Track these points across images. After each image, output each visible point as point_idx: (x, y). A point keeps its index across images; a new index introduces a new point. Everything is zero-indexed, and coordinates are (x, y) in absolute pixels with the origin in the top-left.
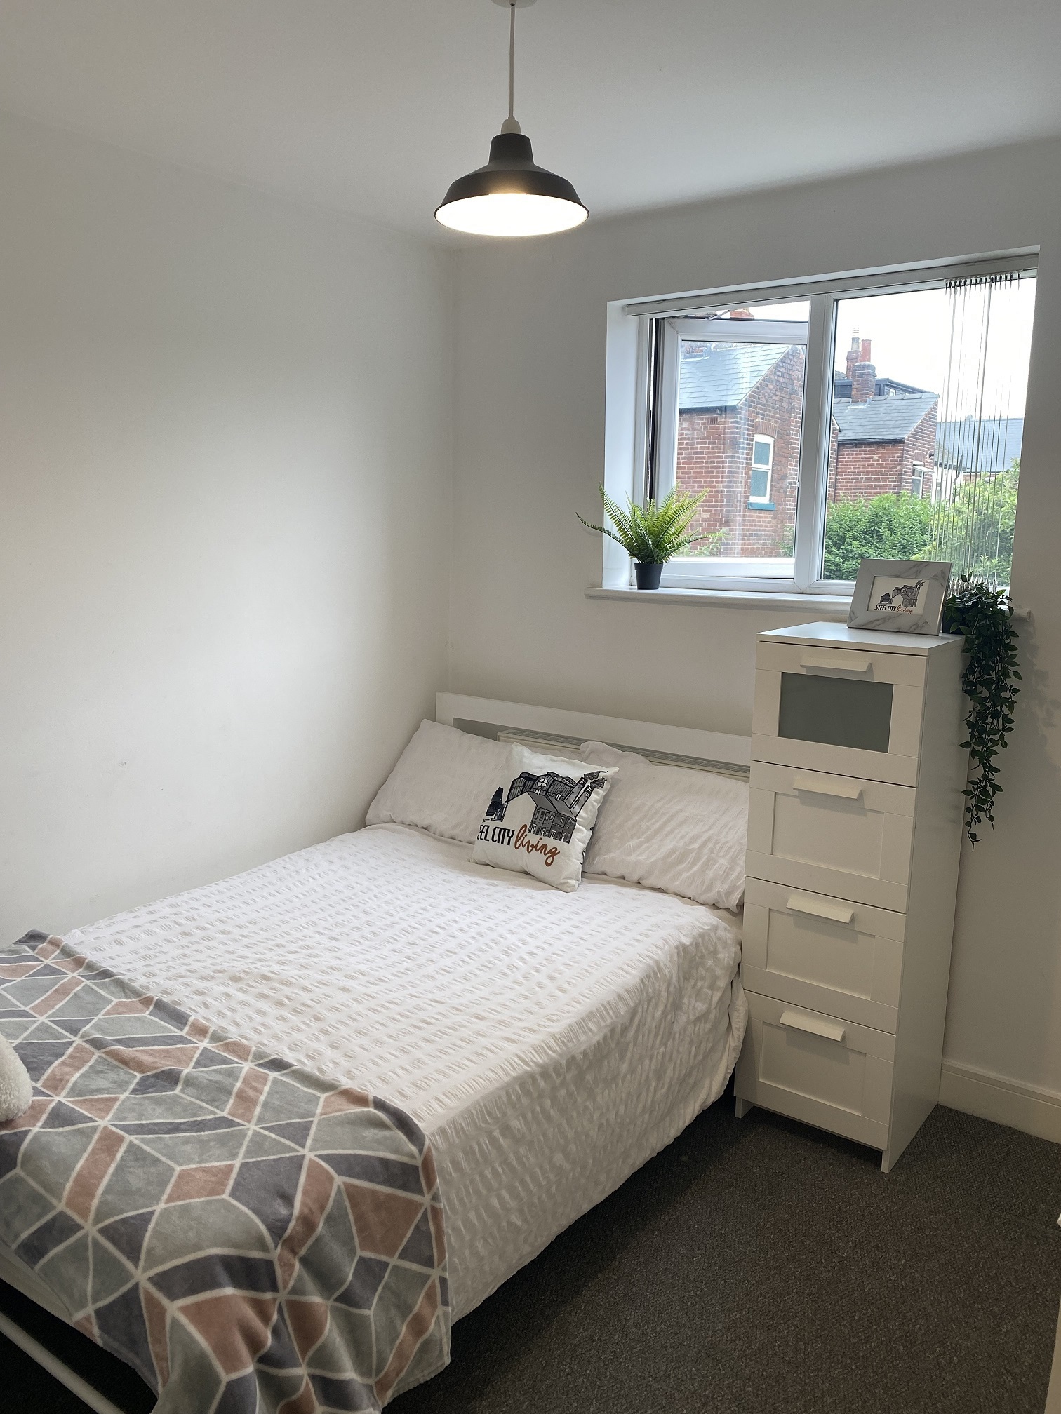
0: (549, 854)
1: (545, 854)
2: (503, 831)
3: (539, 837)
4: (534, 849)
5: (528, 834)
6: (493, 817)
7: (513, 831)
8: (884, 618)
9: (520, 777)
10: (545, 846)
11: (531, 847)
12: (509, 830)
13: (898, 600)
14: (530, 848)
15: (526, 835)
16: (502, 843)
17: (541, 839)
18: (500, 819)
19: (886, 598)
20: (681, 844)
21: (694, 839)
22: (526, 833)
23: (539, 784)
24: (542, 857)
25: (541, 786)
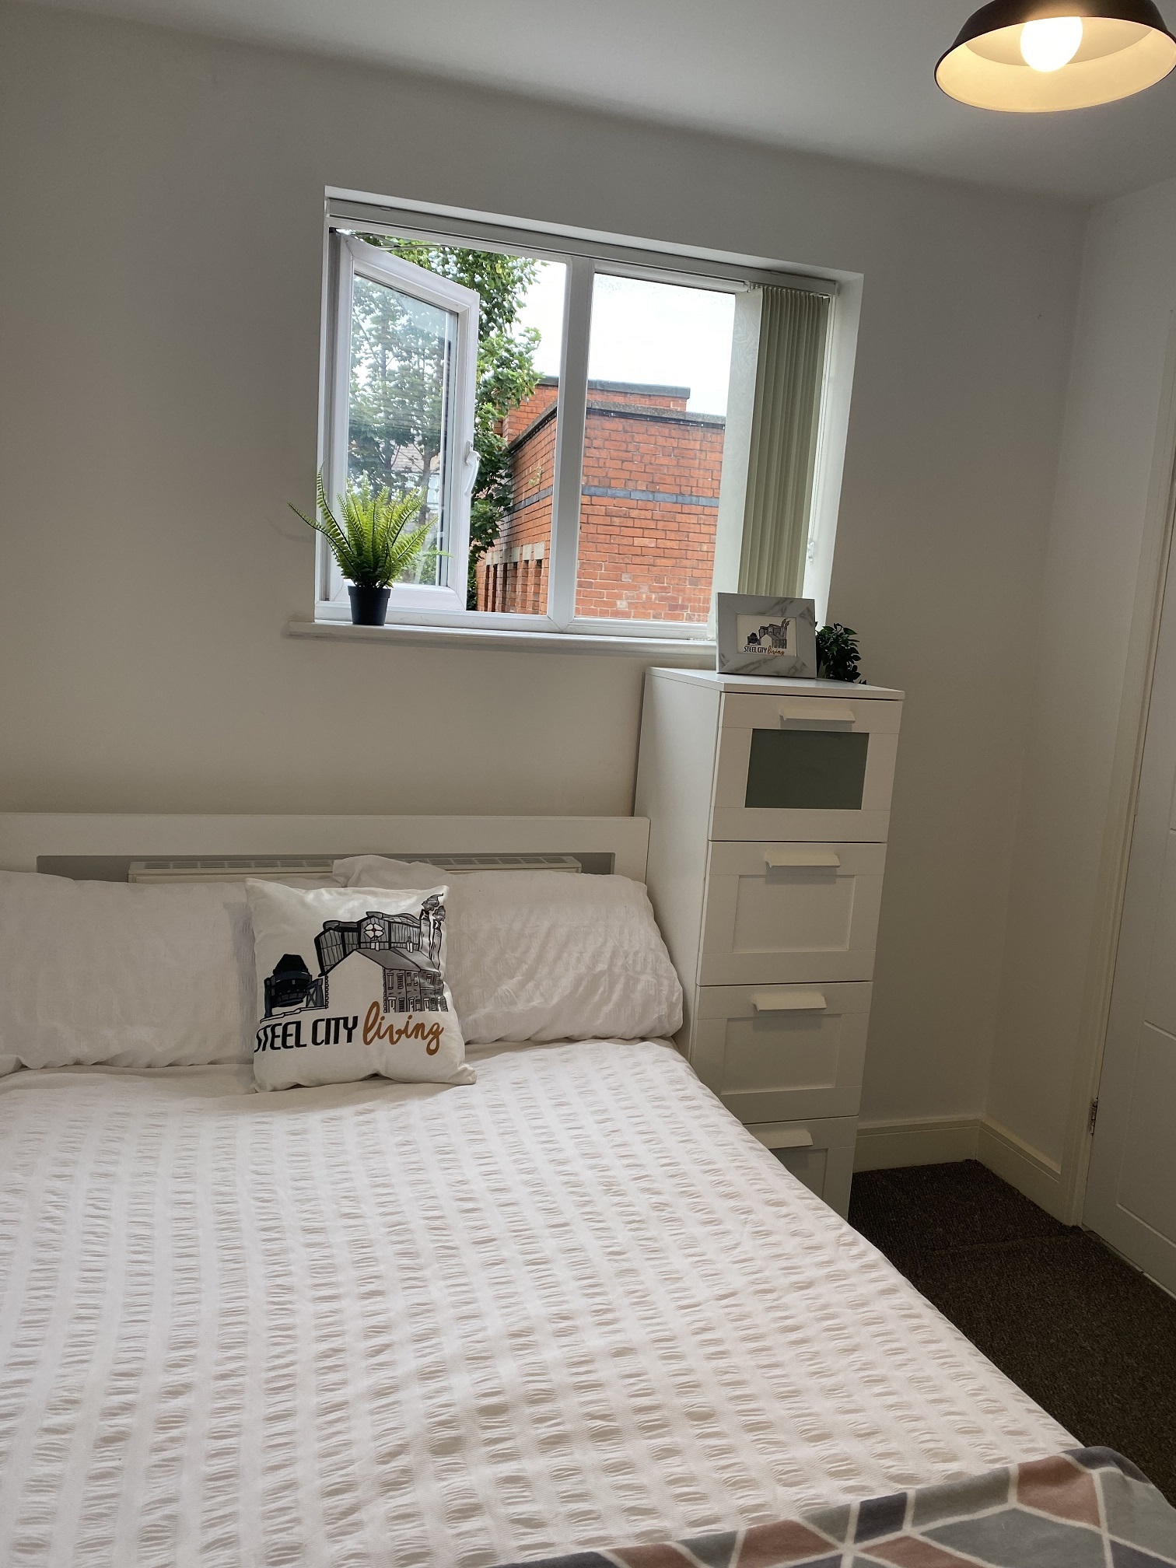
0: (431, 1036)
1: (424, 1038)
2: (333, 1023)
3: (406, 1015)
4: (403, 1036)
5: (385, 1015)
6: (303, 1005)
7: (355, 1019)
8: (758, 662)
9: (326, 930)
10: (420, 1027)
11: (395, 1035)
12: (346, 1019)
13: (766, 641)
14: (396, 1037)
15: (383, 1018)
16: (336, 1041)
17: (410, 1017)
18: (323, 1003)
19: (753, 639)
20: (583, 969)
21: (596, 957)
22: (382, 1014)
23: (371, 934)
24: (420, 1044)
25: (374, 936)
